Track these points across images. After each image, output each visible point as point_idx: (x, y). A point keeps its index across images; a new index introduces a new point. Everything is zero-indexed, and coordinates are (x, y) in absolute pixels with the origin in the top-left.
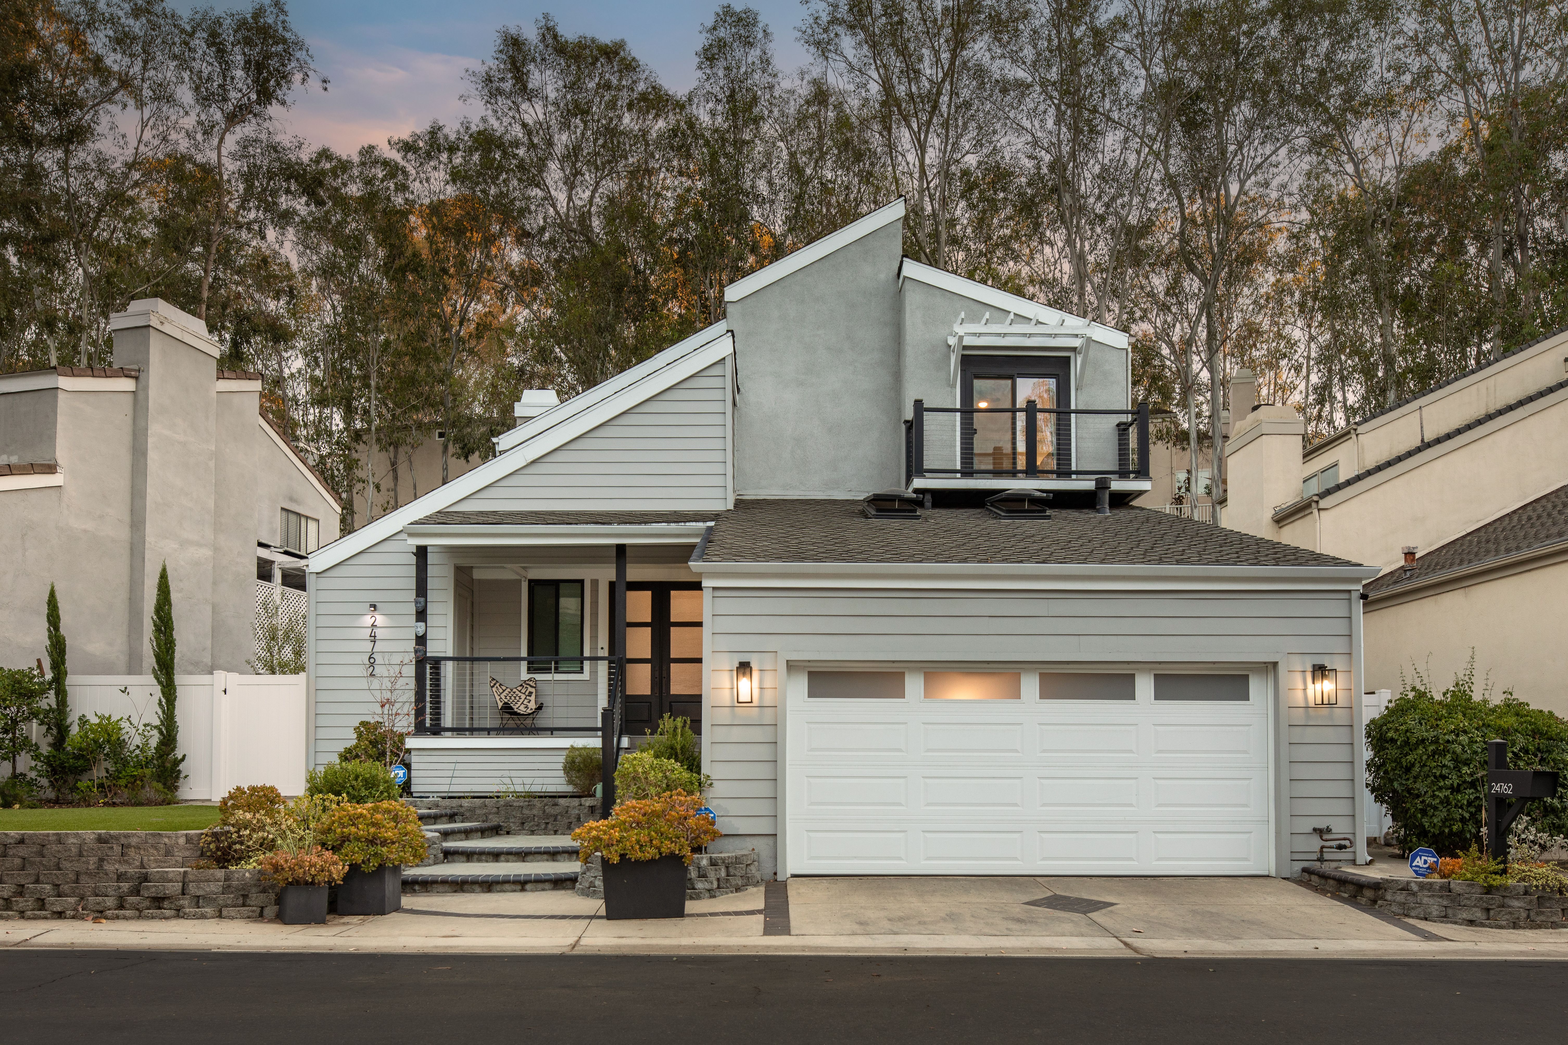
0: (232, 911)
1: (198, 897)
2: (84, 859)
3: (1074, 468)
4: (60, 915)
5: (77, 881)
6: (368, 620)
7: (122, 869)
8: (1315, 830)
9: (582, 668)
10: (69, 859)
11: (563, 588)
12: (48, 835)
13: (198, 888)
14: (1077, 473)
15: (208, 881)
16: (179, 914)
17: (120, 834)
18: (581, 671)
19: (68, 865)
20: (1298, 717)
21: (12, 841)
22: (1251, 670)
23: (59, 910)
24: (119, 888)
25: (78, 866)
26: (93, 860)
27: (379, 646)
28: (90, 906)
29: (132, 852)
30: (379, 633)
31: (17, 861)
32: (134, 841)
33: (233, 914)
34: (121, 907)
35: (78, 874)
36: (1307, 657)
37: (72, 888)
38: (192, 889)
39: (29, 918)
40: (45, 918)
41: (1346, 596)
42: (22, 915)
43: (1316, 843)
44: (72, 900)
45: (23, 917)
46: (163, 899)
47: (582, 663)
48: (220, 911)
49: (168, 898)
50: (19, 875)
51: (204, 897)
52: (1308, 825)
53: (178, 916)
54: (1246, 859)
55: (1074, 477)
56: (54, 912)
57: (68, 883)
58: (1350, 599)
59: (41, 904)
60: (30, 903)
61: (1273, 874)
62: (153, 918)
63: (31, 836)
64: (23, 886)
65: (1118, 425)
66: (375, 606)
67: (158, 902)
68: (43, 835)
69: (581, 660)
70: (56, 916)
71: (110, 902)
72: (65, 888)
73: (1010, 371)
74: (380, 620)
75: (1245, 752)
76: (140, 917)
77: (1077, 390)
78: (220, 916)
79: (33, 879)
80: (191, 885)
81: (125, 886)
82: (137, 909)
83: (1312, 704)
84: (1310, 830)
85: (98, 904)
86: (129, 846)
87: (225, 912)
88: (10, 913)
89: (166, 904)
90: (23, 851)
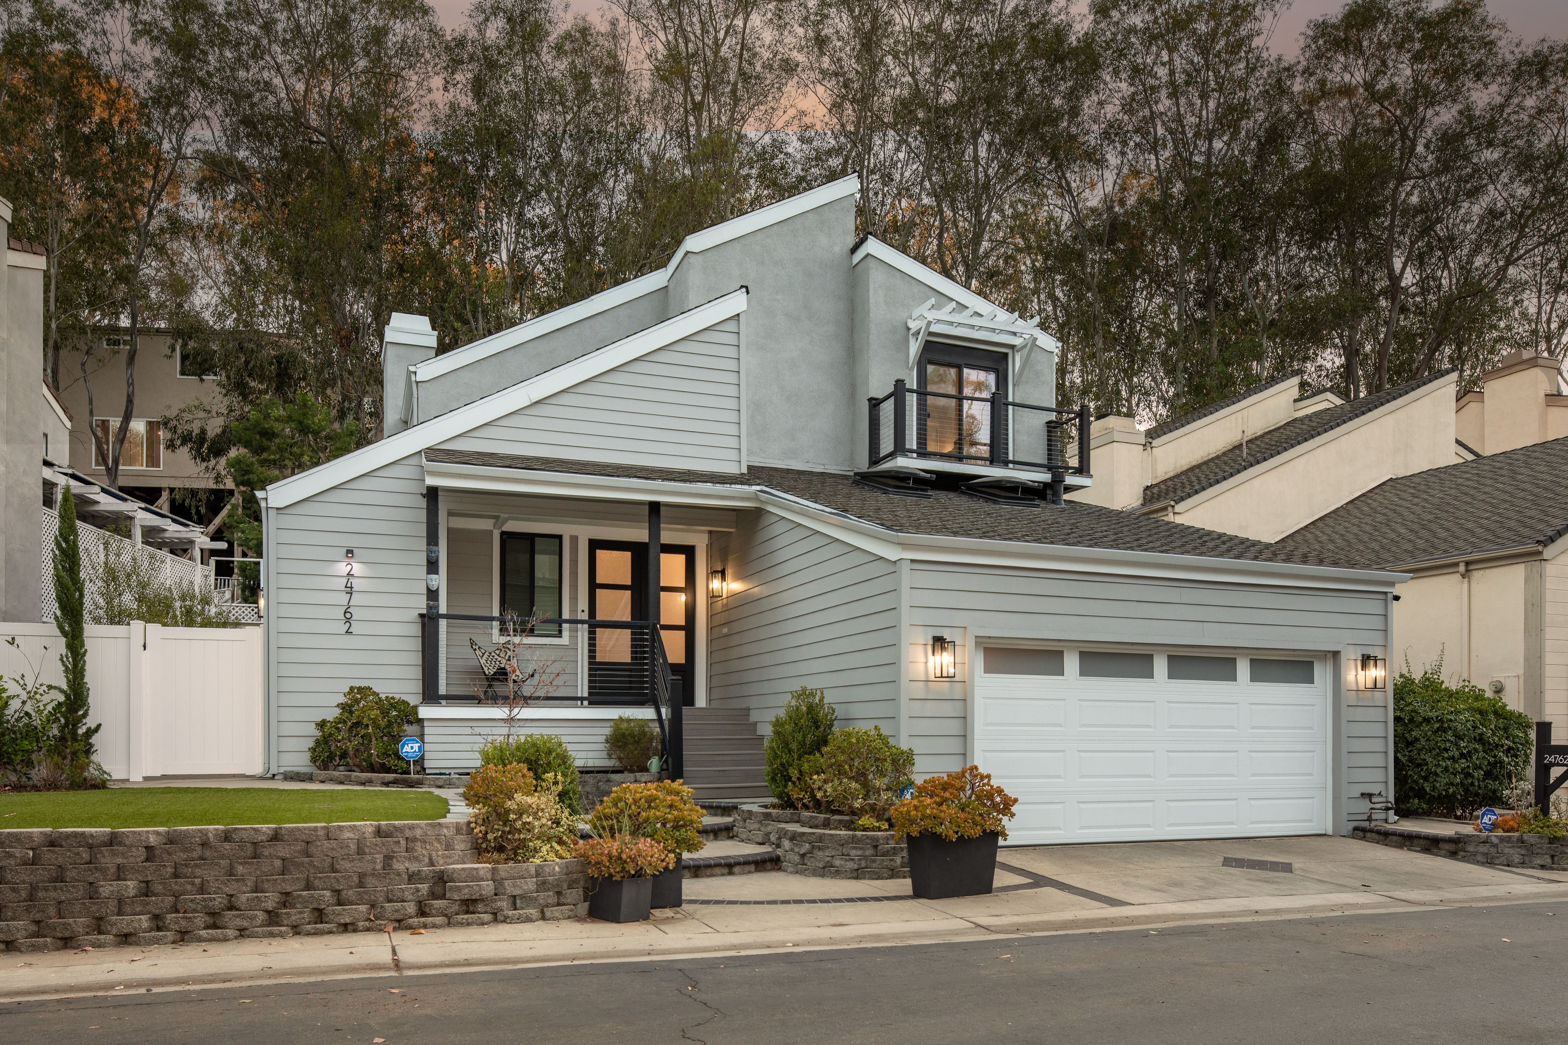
0: (556, 911)
1: (514, 897)
2: (368, 857)
3: (1011, 458)
4: (347, 928)
5: (361, 885)
6: (343, 568)
7: (414, 867)
8: (1362, 794)
9: (560, 632)
10: (347, 857)
11: (539, 544)
12: (316, 828)
13: (515, 886)
14: (1014, 462)
15: (522, 877)
16: (497, 918)
17: (404, 825)
18: (560, 634)
19: (348, 865)
20: (1351, 698)
21: (264, 838)
22: (1315, 657)
23: (348, 920)
24: (418, 890)
25: (364, 866)
26: (379, 858)
27: (356, 599)
28: (388, 915)
29: (418, 846)
30: (357, 584)
31: (278, 863)
32: (418, 833)
33: (557, 915)
34: (422, 913)
35: (362, 876)
36: (1358, 648)
37: (359, 893)
38: (510, 888)
39: (309, 934)
40: (330, 932)
41: (1382, 597)
42: (297, 931)
43: (1364, 806)
44: (363, 908)
45: (298, 933)
46: (475, 901)
47: (560, 626)
48: (542, 912)
49: (482, 900)
50: (284, 881)
51: (522, 897)
52: (1357, 791)
53: (496, 920)
54: (1310, 821)
55: (1011, 466)
56: (340, 925)
57: (351, 887)
58: (1386, 600)
59: (320, 915)
60: (307, 915)
61: (1330, 832)
62: (468, 924)
63: (292, 831)
64: (287, 894)
65: (1048, 423)
66: (351, 552)
67: (469, 905)
68: (309, 829)
69: (559, 622)
70: (341, 929)
71: (411, 908)
72: (350, 894)
73: (958, 361)
74: (357, 569)
75: (1311, 728)
76: (449, 924)
77: (1014, 385)
78: (543, 918)
79: (302, 884)
80: (506, 883)
81: (424, 888)
82: (446, 915)
83: (1362, 687)
84: (1358, 795)
85: (397, 911)
86: (414, 840)
87: (548, 914)
88: (283, 929)
89: (480, 907)
90: (283, 850)
